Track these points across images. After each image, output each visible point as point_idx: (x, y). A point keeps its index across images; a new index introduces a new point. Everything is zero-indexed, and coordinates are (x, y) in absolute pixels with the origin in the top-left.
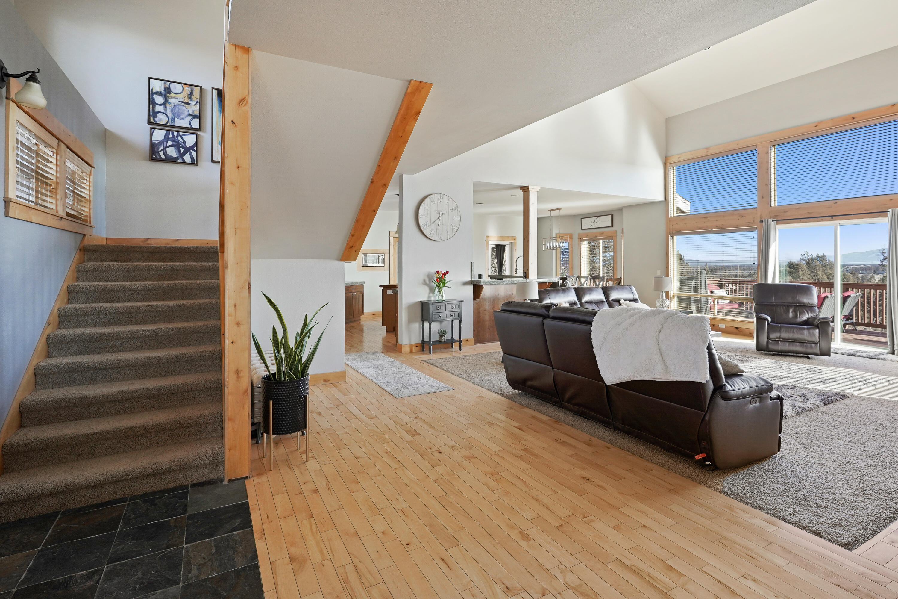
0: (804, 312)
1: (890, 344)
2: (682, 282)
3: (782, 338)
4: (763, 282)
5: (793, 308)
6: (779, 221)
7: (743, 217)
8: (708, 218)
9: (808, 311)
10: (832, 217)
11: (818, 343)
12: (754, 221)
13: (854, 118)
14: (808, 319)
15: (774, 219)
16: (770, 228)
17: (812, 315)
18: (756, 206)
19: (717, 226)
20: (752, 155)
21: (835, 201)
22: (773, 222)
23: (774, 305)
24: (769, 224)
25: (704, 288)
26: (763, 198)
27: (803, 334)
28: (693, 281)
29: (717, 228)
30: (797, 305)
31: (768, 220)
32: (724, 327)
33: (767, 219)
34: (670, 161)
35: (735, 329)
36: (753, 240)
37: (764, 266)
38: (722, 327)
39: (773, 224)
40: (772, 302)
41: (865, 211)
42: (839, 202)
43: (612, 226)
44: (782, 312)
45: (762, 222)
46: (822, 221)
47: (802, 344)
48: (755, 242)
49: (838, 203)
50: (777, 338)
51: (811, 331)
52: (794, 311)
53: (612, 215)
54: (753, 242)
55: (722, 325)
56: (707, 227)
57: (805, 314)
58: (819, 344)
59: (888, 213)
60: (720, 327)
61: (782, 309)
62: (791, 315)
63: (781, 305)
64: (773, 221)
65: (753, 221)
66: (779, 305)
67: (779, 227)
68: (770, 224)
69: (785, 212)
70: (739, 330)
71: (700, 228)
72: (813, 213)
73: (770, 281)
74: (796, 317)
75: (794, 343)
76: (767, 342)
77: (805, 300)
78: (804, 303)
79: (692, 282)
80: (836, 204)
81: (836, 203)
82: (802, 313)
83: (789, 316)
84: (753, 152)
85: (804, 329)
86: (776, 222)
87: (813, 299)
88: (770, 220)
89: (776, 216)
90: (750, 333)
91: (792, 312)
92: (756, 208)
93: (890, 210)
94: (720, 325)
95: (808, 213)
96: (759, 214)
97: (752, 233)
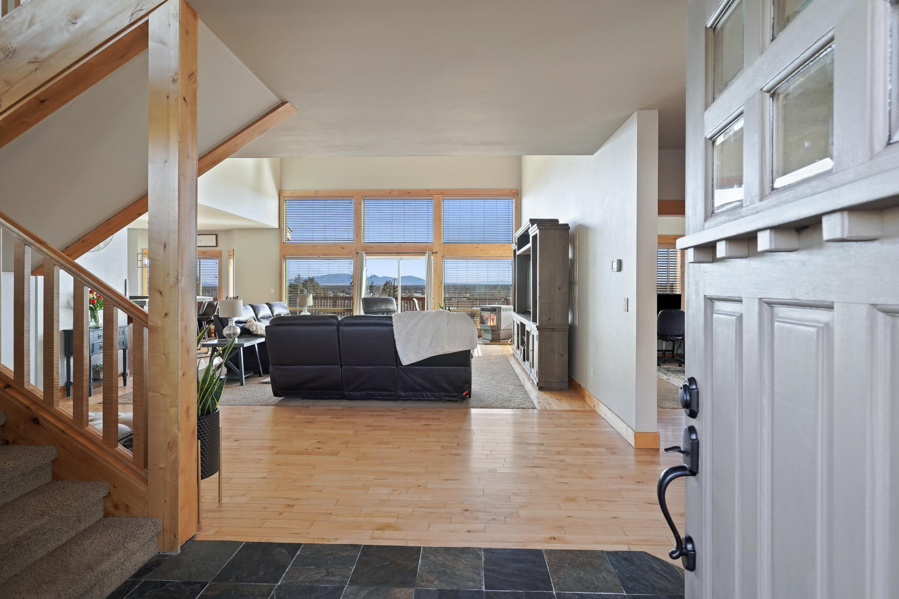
2: (291, 299)
6: (368, 253)
7: (344, 249)
8: (317, 247)
10: (398, 253)
12: (351, 252)
13: (410, 193)
16: (363, 258)
19: (324, 254)
20: (350, 203)
24: (362, 255)
26: (357, 236)
30: (387, 311)
33: (361, 252)
34: (284, 194)
36: (350, 266)
39: (365, 255)
41: (415, 251)
43: (217, 246)
45: (357, 253)
48: (352, 268)
53: (216, 235)
54: (350, 268)
56: (316, 254)
64: (365, 253)
67: (367, 257)
69: (372, 247)
71: (310, 255)
80: (400, 245)
84: (350, 201)
88: (363, 253)
89: (367, 250)
92: (352, 243)
93: (427, 252)
95: (385, 249)
96: (354, 248)
97: (350, 260)
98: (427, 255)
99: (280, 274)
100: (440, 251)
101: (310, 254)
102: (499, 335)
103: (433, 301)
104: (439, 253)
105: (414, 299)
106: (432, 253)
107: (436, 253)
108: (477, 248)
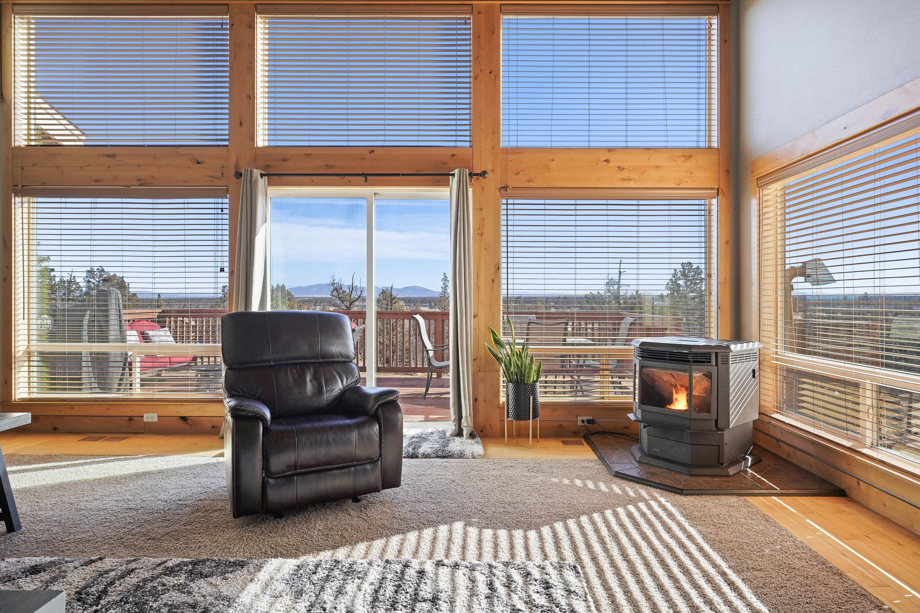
0: (335, 377)
1: (455, 418)
3: (302, 467)
4: (241, 309)
5: (312, 371)
7: (199, 163)
8: (118, 159)
9: (341, 372)
10: (366, 178)
11: (378, 459)
12: (222, 174)
14: (343, 393)
15: (263, 172)
16: (256, 190)
17: (349, 381)
18: (227, 143)
21: (372, 148)
22: (262, 178)
23: (272, 366)
24: (253, 180)
25: (117, 328)
26: (241, 124)
27: (349, 442)
28: (88, 312)
29: (139, 183)
30: (319, 363)
31: (251, 171)
32: (156, 419)
33: (249, 169)
35: (181, 421)
36: (220, 216)
37: (244, 274)
38: (150, 420)
39: (262, 182)
40: (267, 358)
41: (417, 171)
42: (377, 151)
44: (292, 385)
45: (239, 175)
46: (350, 184)
47: (345, 470)
49: (376, 153)
50: (289, 468)
51: (365, 431)
52: (316, 378)
55: (150, 415)
56: (114, 182)
57: (336, 382)
58: (380, 462)
59: (451, 177)
60: (145, 420)
61: (289, 374)
62: (309, 387)
63: (287, 364)
64: (262, 175)
65: (220, 175)
66: (281, 366)
67: (273, 191)
68: (256, 181)
69: (284, 160)
70: (189, 421)
72: (334, 166)
73: (255, 308)
74: (319, 391)
75: (329, 473)
76: (264, 484)
77: (335, 349)
78: (332, 356)
79: (84, 316)
80: (372, 154)
81: (373, 151)
82: (330, 381)
83: (305, 392)
84: (220, 21)
85: (349, 427)
86: (266, 177)
87: (346, 345)
88: (257, 172)
89: (268, 166)
90: (213, 427)
91: (311, 381)
92: (226, 146)
93: (456, 173)
94: (145, 415)
95: (327, 166)
96: (232, 160)
97: (220, 200)
98: (454, 182)
99: (4, 241)
100: (493, 171)
101: (97, 181)
102: (719, 447)
103: (472, 322)
104: (489, 176)
105: (418, 317)
106: (471, 175)
107: (483, 174)
108: (607, 161)
